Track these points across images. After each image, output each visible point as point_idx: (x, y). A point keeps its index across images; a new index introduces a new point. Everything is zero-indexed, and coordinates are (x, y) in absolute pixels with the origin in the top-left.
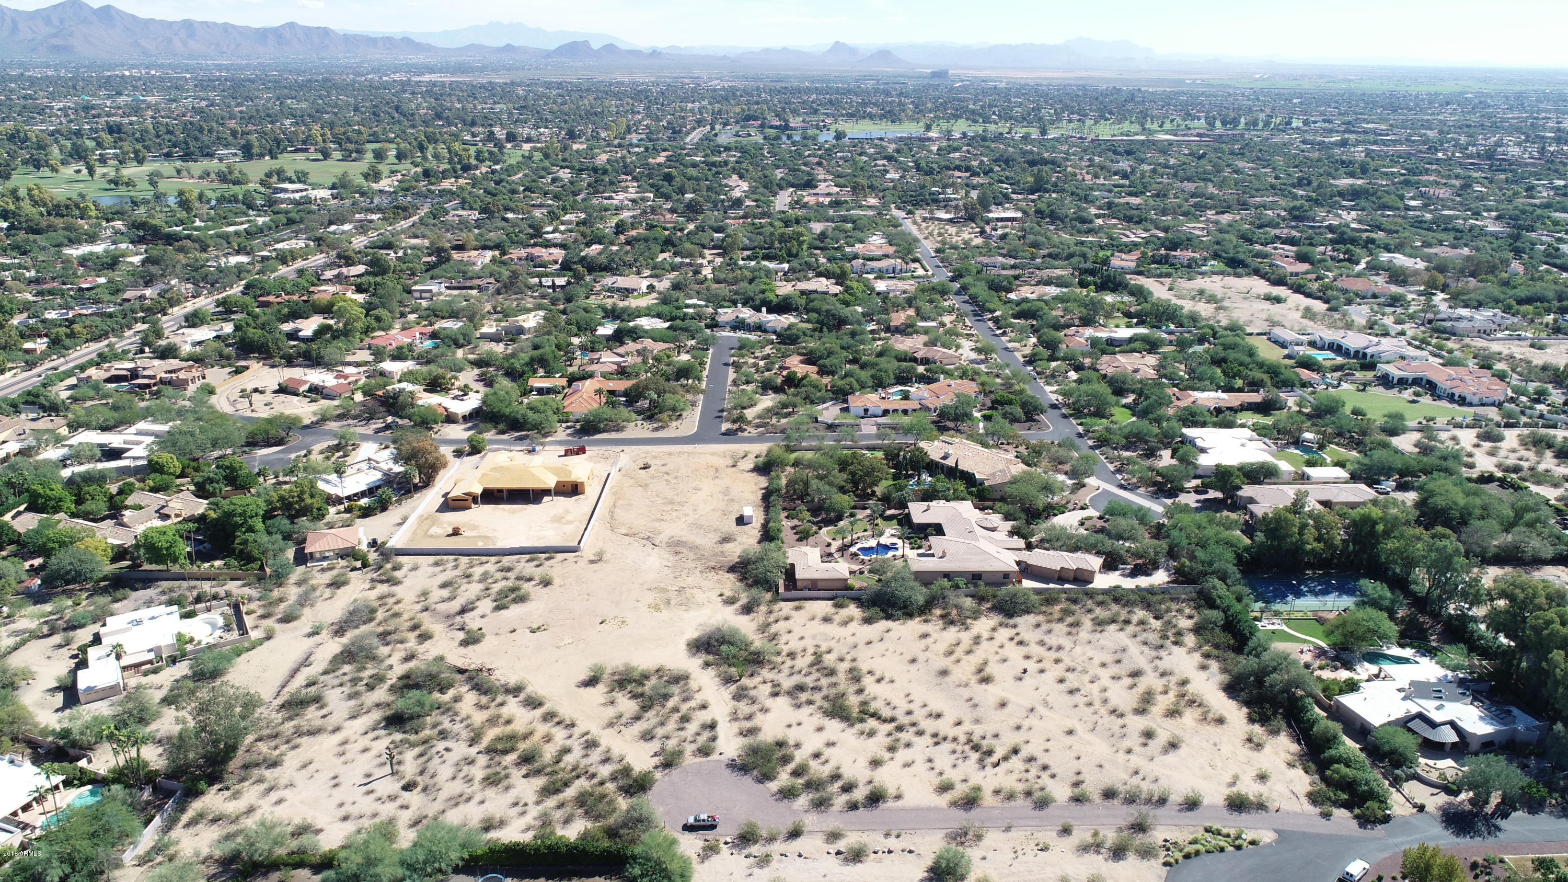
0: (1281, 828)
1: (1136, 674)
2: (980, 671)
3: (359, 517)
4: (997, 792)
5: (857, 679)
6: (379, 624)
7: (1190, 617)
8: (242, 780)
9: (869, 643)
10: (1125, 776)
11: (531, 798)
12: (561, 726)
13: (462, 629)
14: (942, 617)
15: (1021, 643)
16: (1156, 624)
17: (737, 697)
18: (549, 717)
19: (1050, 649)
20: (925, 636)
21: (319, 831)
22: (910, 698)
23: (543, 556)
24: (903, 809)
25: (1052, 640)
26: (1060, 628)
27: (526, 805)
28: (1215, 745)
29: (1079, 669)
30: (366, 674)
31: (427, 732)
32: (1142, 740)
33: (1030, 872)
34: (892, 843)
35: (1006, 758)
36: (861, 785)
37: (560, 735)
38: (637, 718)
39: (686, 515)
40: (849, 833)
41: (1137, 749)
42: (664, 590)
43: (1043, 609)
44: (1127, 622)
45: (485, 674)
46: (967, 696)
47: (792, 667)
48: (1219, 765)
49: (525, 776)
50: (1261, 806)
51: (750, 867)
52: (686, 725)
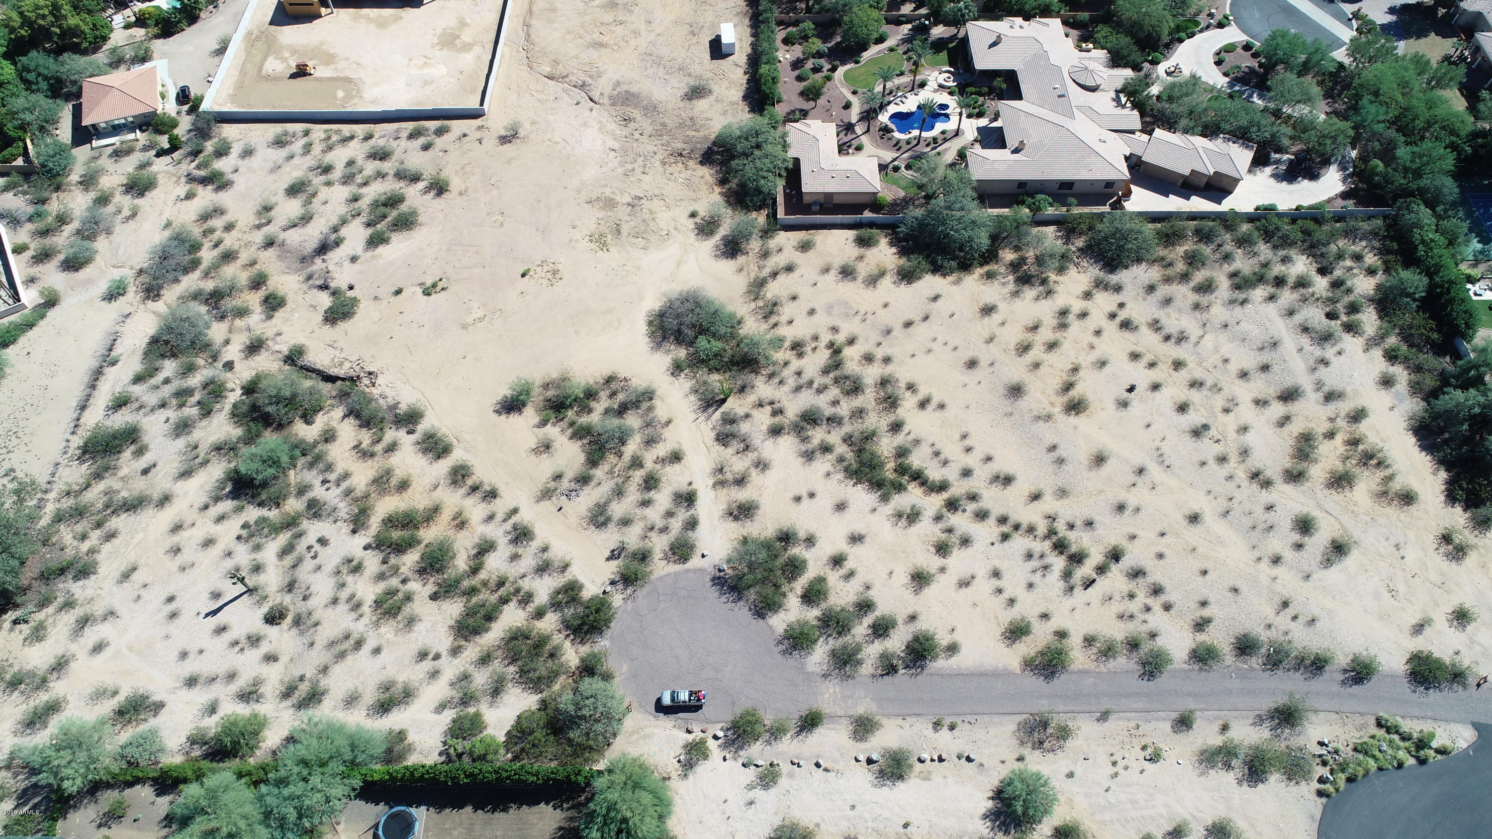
0: (1483, 720)
1: (1289, 396)
2: (1068, 387)
3: (157, 37)
4: (1089, 641)
5: (891, 402)
6: (206, 275)
7: (1371, 272)
8: (43, 603)
9: (908, 324)
10: (1268, 611)
11: (443, 641)
12: (478, 495)
13: (324, 287)
14: (1015, 266)
15: (1126, 325)
16: (1321, 284)
17: (723, 439)
18: (459, 475)
19: (1167, 338)
20: (988, 310)
21: (159, 707)
22: (968, 442)
23: (432, 125)
24: (958, 675)
25: (1173, 321)
26: (1183, 293)
27: (437, 657)
28: (1397, 547)
29: (1209, 383)
30: (195, 380)
31: (293, 505)
32: (1296, 537)
33: (1134, 802)
34: (946, 742)
35: (1101, 570)
36: (900, 621)
37: (476, 510)
38: (583, 480)
39: (637, 33)
40: (884, 721)
41: (1289, 555)
42: (610, 204)
43: (1161, 252)
44: (1280, 282)
45: (366, 381)
46: (1050, 439)
47: (799, 374)
48: (1402, 588)
49: (434, 597)
50: (1457, 676)
51: (750, 787)
52: (652, 494)
